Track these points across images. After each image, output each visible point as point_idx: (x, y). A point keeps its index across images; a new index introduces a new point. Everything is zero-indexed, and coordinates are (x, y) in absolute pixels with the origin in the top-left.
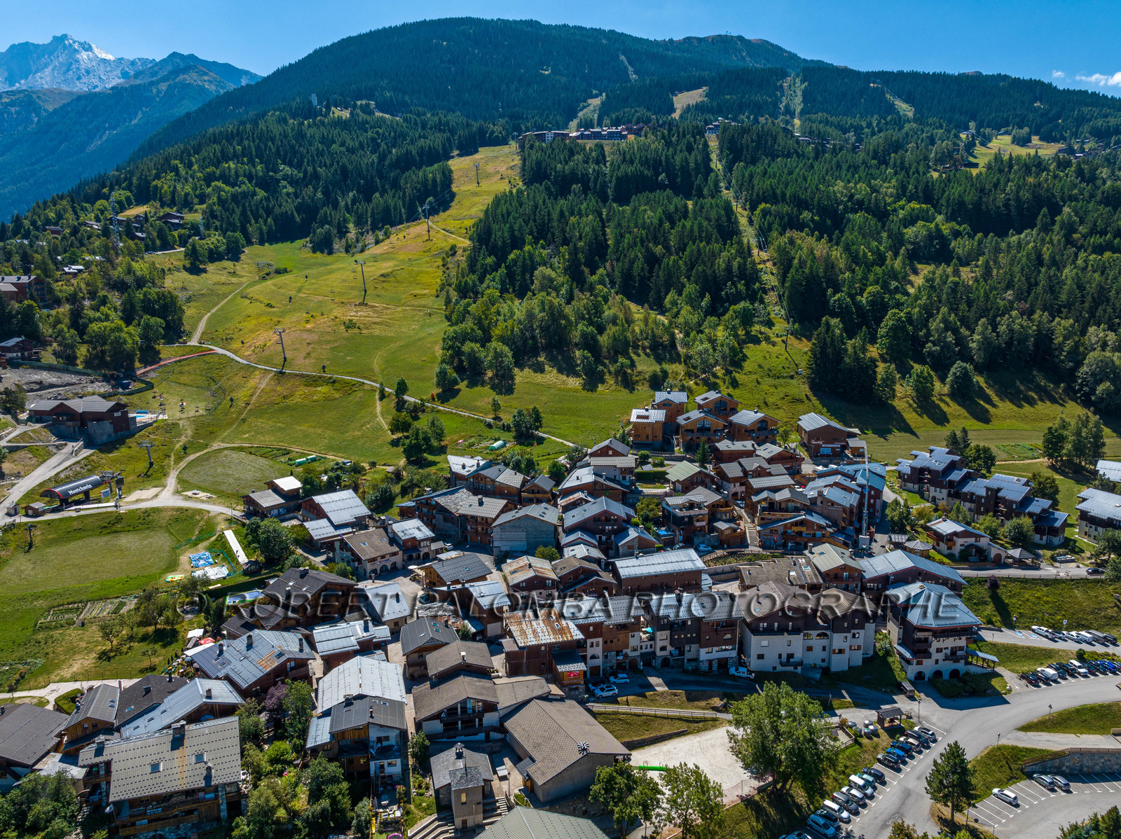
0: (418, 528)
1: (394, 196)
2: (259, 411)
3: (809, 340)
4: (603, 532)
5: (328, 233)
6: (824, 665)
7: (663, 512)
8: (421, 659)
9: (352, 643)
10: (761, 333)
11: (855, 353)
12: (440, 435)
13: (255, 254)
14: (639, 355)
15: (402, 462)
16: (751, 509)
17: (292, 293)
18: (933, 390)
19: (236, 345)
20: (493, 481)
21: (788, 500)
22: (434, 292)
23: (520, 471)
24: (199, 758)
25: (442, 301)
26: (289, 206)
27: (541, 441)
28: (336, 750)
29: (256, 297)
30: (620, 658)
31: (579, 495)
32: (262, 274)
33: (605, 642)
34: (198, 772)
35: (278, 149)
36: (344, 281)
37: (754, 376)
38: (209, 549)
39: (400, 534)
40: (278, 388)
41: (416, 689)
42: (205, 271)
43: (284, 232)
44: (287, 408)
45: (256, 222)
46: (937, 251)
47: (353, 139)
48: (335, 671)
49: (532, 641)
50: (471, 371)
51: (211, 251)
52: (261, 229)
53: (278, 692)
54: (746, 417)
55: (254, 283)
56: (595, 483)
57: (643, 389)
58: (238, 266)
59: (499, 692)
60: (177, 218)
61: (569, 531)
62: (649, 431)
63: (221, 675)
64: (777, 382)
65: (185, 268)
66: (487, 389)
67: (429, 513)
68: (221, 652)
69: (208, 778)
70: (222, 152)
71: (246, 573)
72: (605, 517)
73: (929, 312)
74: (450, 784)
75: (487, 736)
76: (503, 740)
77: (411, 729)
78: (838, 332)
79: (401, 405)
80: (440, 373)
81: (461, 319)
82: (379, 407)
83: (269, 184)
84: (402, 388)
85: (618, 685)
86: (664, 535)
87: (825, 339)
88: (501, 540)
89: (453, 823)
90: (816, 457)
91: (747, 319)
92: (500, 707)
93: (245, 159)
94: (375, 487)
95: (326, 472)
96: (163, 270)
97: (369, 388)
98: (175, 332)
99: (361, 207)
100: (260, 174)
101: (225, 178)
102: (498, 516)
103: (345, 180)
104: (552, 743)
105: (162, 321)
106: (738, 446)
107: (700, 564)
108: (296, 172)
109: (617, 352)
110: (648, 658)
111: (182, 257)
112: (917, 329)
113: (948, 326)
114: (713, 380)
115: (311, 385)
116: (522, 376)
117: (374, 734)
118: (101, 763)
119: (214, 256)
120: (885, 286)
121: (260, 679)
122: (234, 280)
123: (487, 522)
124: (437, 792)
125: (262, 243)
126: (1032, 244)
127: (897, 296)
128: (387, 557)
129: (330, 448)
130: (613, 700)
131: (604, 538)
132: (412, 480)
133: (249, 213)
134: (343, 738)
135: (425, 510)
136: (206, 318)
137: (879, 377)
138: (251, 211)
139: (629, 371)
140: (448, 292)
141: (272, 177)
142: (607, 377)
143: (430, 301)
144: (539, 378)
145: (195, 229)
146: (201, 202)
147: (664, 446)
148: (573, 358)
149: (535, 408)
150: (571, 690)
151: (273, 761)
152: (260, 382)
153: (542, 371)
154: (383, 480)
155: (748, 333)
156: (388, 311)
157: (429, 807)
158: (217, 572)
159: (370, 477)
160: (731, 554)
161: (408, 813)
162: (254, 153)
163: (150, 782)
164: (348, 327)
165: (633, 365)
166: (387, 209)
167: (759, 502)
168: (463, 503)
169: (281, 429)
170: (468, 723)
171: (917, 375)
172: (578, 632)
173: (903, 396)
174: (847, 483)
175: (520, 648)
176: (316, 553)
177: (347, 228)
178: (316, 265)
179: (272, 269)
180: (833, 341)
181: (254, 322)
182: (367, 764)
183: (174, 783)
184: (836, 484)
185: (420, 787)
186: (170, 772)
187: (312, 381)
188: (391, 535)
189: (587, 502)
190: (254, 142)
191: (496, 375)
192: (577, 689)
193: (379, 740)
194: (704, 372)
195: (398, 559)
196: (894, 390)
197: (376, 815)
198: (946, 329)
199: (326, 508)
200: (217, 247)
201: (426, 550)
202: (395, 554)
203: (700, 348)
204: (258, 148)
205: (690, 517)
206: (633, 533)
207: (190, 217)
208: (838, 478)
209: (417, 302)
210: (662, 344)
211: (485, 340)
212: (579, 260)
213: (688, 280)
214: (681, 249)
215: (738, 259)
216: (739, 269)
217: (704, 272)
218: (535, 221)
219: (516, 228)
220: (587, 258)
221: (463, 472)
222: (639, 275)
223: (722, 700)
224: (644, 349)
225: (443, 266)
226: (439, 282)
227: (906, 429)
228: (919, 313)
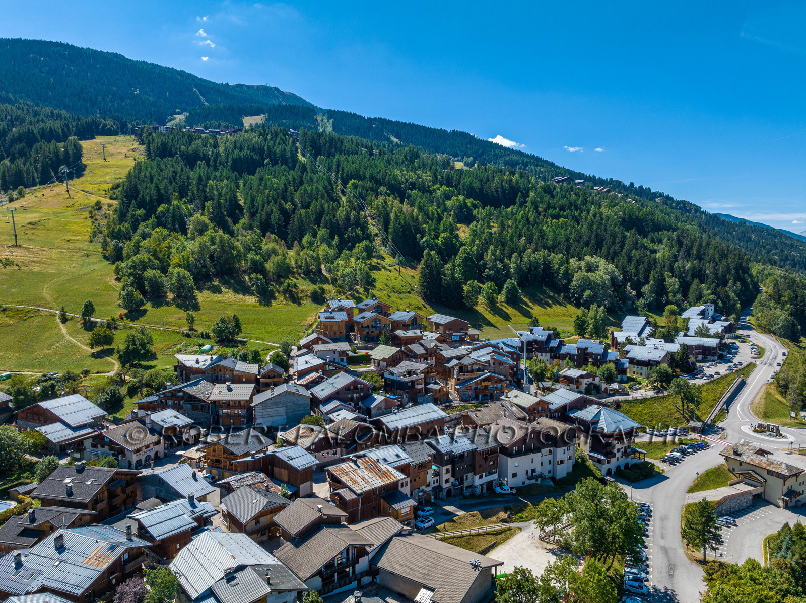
0: (176, 417)
3: (415, 269)
6: (550, 475)
10: (378, 264)
20: (232, 370)
21: (473, 364)
22: (87, 237)
27: (243, 343)
30: (421, 494)
31: (315, 375)
33: (411, 482)
37: (385, 292)
39: (162, 423)
46: (465, 216)
50: (154, 293)
54: (401, 315)
56: (323, 364)
57: (308, 304)
61: (325, 401)
62: (336, 328)
64: (401, 296)
66: (173, 308)
73: (482, 250)
78: (437, 260)
79: (89, 325)
80: (125, 295)
82: (63, 328)
84: (89, 309)
91: (369, 253)
97: (47, 313)
102: (251, 397)
106: (410, 333)
107: (442, 413)
110: (437, 491)
113: (496, 258)
114: (357, 295)
116: (202, 297)
121: (96, 580)
123: (243, 405)
130: (433, 529)
137: (466, 290)
139: (294, 290)
142: (276, 295)
143: (85, 245)
144: (218, 297)
147: (348, 339)
148: (244, 282)
149: (235, 316)
153: (220, 292)
155: (370, 264)
156: (44, 253)
164: (6, 265)
165: (295, 285)
166: (19, 174)
168: (213, 392)
171: (488, 289)
173: (480, 303)
175: (358, 496)
188: (149, 426)
189: (326, 379)
191: (177, 297)
192: (408, 524)
194: (349, 290)
195: (161, 448)
199: (56, 412)
205: (412, 382)
206: (377, 398)
208: (491, 349)
209: (71, 246)
210: (311, 271)
211: (164, 267)
212: (222, 213)
213: (319, 226)
214: (307, 206)
215: (353, 212)
216: (354, 219)
217: (330, 220)
218: (176, 183)
219: (161, 187)
220: (227, 211)
221: (197, 366)
222: (276, 223)
223: (506, 513)
224: (299, 274)
225: (91, 217)
226: (90, 230)
227: (489, 324)
228: (477, 250)
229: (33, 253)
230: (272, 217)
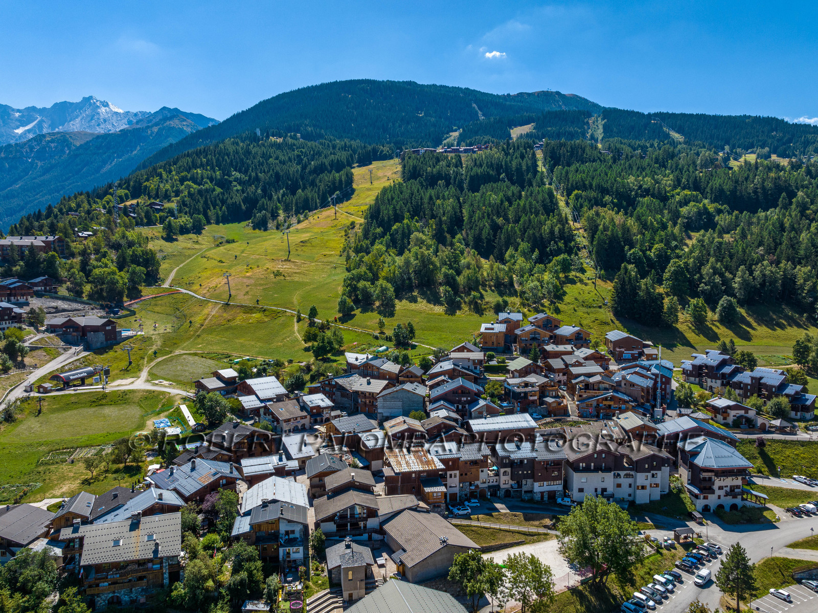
0: (322, 400)
1: (312, 190)
2: (210, 330)
3: (612, 282)
4: (459, 402)
5: (265, 216)
6: (630, 499)
7: (505, 391)
8: (321, 482)
9: (270, 468)
10: (577, 277)
11: (647, 288)
12: (340, 342)
13: (212, 230)
14: (486, 291)
15: (312, 360)
16: (572, 390)
17: (237, 254)
18: (706, 317)
19: (196, 287)
20: (378, 368)
21: (600, 382)
22: (338, 253)
23: (398, 363)
24: (150, 537)
25: (344, 258)
26: (238, 198)
27: (414, 347)
28: (254, 539)
29: (211, 256)
30: (473, 488)
31: (442, 378)
32: (217, 243)
33: (461, 475)
34: (149, 547)
35: (231, 161)
36: (275, 246)
37: (572, 306)
38: (168, 417)
39: (309, 403)
40: (225, 315)
41: (316, 502)
42: (176, 240)
43: (234, 215)
44: (230, 328)
45: (214, 209)
47: (284, 155)
48: (255, 487)
49: (405, 469)
50: (364, 302)
51: (181, 227)
52: (217, 214)
53: (212, 499)
54: (566, 330)
55: (211, 248)
56: (454, 370)
57: (490, 314)
58: (200, 238)
59: (379, 504)
60: (159, 205)
61: (434, 401)
62: (494, 339)
63: (172, 487)
64: (589, 310)
65: (162, 237)
66: (375, 314)
67: (331, 390)
68: (172, 473)
69: (156, 552)
70: (193, 162)
71: (194, 431)
72: (462, 391)
73: (701, 262)
74: (340, 566)
75: (370, 538)
76: (382, 541)
77: (312, 527)
78: (633, 274)
79: (312, 324)
80: (341, 302)
81: (358, 266)
82: (296, 326)
83: (224, 184)
84: (313, 313)
85: (471, 507)
86: (505, 406)
87: (624, 278)
88: (383, 407)
89: (342, 596)
90: (619, 359)
91: (566, 267)
92: (380, 513)
93: (208, 167)
94: (291, 375)
95: (256, 367)
96: (147, 238)
97: (290, 314)
98: (152, 278)
99: (288, 198)
100: (219, 177)
101: (194, 179)
102: (382, 391)
103: (278, 182)
104: (419, 538)
105: (144, 269)
106: (561, 348)
107: (533, 424)
108: (243, 176)
109: (470, 289)
110: (495, 489)
111: (161, 230)
112: (692, 275)
113: (716, 271)
114: (541, 308)
115: (248, 313)
116: (401, 305)
117: (283, 528)
118: (76, 538)
119: (184, 230)
120: (667, 244)
121: (199, 490)
122: (197, 246)
123: (372, 396)
124: (330, 572)
125: (217, 223)
126: (776, 217)
127: (677, 251)
128: (299, 419)
129: (260, 353)
130: (467, 517)
131: (460, 407)
132: (318, 371)
133: (209, 202)
134: (260, 530)
135: (327, 389)
136: (176, 270)
137: (666, 307)
138: (211, 201)
139: (479, 301)
140: (348, 252)
141: (226, 179)
142: (463, 305)
143: (336, 259)
144: (413, 306)
145: (171, 212)
146: (177, 196)
147: (507, 350)
148: (438, 292)
149: (409, 323)
150: (434, 506)
151: (206, 548)
152: (212, 311)
153: (415, 301)
154: (297, 371)
155: (566, 277)
156: (305, 265)
157: (323, 584)
158: (174, 431)
159: (288, 369)
160: (557, 421)
161: (307, 587)
162: (215, 164)
163: (112, 553)
164: (276, 275)
165: (482, 297)
166: (306, 201)
167: (577, 383)
168: (357, 384)
169: (225, 342)
170: (355, 525)
171: (694, 305)
172: (441, 464)
173: (684, 321)
174: (644, 372)
175: (396, 474)
176: (247, 418)
177: (278, 213)
178: (255, 237)
179: (224, 240)
180: (630, 279)
181: (209, 272)
182: (277, 550)
183: (130, 555)
184: (636, 373)
185: (317, 569)
186: (127, 546)
187: (248, 310)
188: (302, 404)
189: (448, 382)
190: (215, 156)
191: (382, 305)
192: (439, 506)
193: (287, 533)
194: (535, 303)
195: (307, 421)
196: (677, 316)
197: (283, 588)
198: (715, 273)
199: (254, 388)
200: (185, 224)
201: (327, 416)
202: (305, 417)
203: (532, 284)
204: (218, 160)
205: (526, 393)
206: (482, 403)
207: (167, 205)
208: (637, 369)
209: (325, 260)
210: (503, 284)
211: (374, 279)
212: (443, 229)
213: (523, 240)
214: (517, 221)
215: (559, 226)
216: (559, 232)
217: (534, 233)
218: (411, 203)
219: (398, 207)
220: (448, 228)
221: (356, 363)
222: (486, 238)
223: (551, 520)
224: (490, 287)
225: (346, 235)
226: (342, 245)
227: (688, 344)
228: (694, 262)
229: (297, 266)
230: (483, 232)
